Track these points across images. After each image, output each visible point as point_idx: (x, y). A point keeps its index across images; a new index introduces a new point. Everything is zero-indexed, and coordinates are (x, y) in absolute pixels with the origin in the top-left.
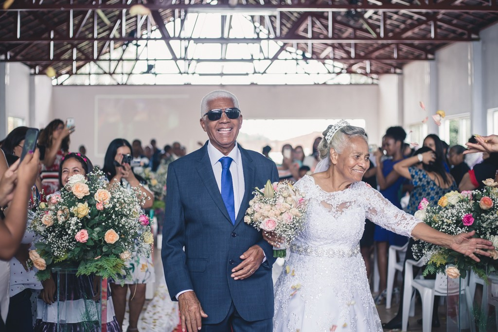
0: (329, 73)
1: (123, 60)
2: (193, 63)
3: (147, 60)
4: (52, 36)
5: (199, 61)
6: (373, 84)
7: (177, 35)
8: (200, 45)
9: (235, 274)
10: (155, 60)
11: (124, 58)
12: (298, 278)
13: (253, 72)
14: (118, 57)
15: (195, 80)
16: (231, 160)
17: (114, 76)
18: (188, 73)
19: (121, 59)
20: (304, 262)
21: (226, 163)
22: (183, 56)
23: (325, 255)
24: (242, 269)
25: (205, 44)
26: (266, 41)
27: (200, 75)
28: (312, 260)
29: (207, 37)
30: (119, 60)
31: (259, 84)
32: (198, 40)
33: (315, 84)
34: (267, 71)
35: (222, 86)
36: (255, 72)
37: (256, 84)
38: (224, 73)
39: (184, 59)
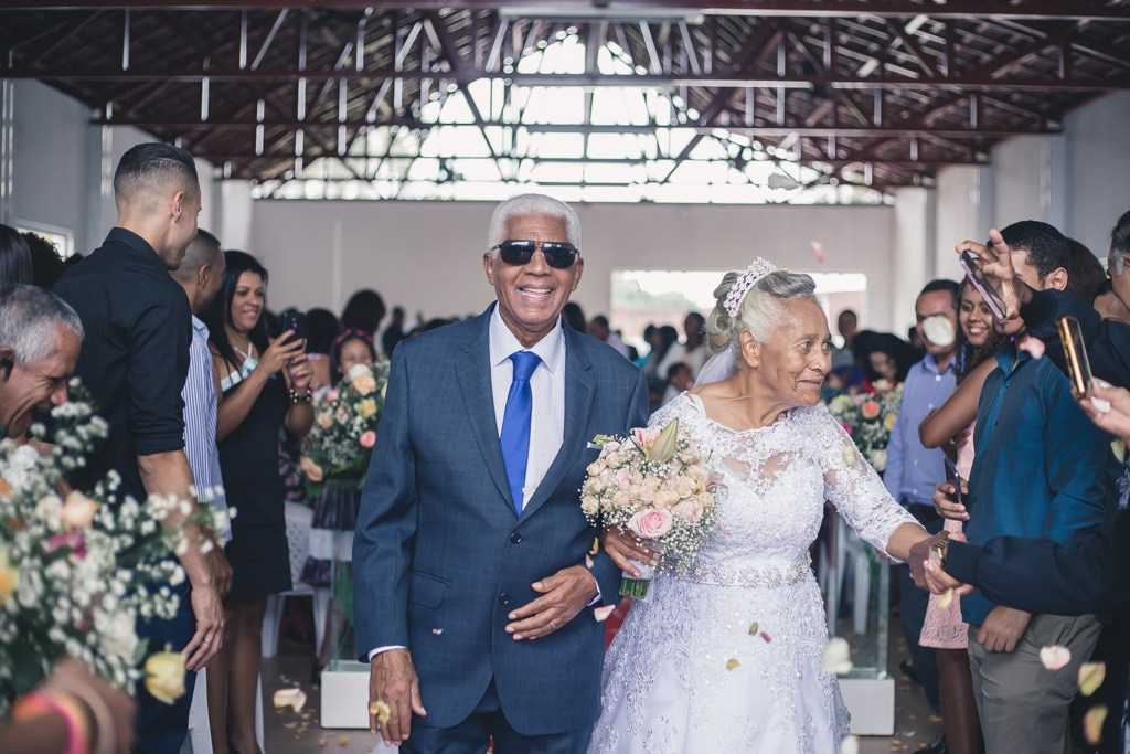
1: (391, 157)
2: (527, 163)
3: (437, 157)
4: (261, 114)
5: (538, 160)
6: (882, 204)
9: (514, 624)
10: (454, 158)
11: (395, 151)
12: (673, 635)
13: (644, 180)
14: (381, 150)
16: (536, 361)
17: (375, 183)
18: (517, 181)
19: (387, 156)
20: (689, 599)
21: (523, 365)
22: (508, 148)
23: (737, 583)
24: (532, 615)
27: (541, 184)
28: (705, 594)
30: (382, 158)
33: (768, 202)
34: (671, 178)
35: (584, 204)
36: (648, 181)
37: (652, 202)
38: (588, 181)
39: (509, 157)
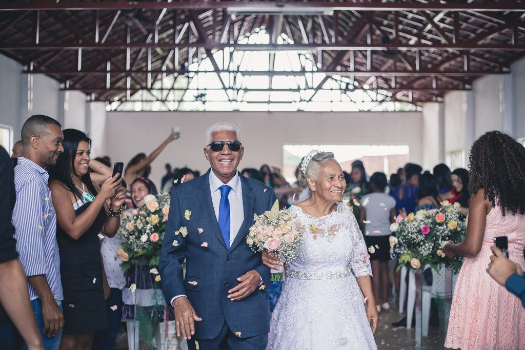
0: (373, 101)
1: (174, 89)
2: (241, 92)
3: (198, 89)
5: (246, 90)
7: (226, 68)
8: (247, 77)
9: (231, 295)
10: (205, 89)
11: (176, 86)
12: (301, 301)
13: (300, 100)
14: (169, 86)
15: (244, 107)
17: (166, 103)
18: (236, 101)
19: (172, 88)
22: (232, 85)
23: (324, 278)
24: (238, 291)
25: (252, 76)
26: (310, 74)
27: (248, 102)
29: (254, 70)
30: (170, 90)
31: (305, 110)
32: (245, 73)
33: (360, 111)
34: (312, 99)
35: (269, 112)
36: (301, 100)
37: (303, 111)
38: (271, 101)
39: (232, 88)
